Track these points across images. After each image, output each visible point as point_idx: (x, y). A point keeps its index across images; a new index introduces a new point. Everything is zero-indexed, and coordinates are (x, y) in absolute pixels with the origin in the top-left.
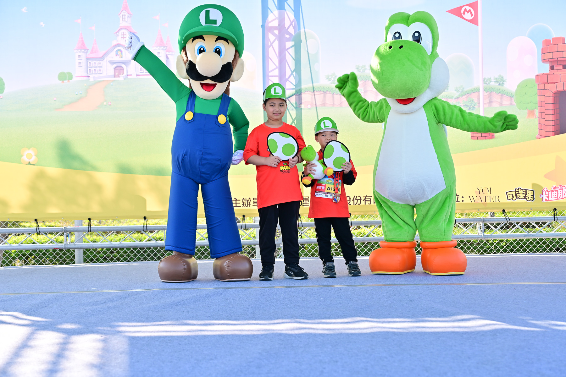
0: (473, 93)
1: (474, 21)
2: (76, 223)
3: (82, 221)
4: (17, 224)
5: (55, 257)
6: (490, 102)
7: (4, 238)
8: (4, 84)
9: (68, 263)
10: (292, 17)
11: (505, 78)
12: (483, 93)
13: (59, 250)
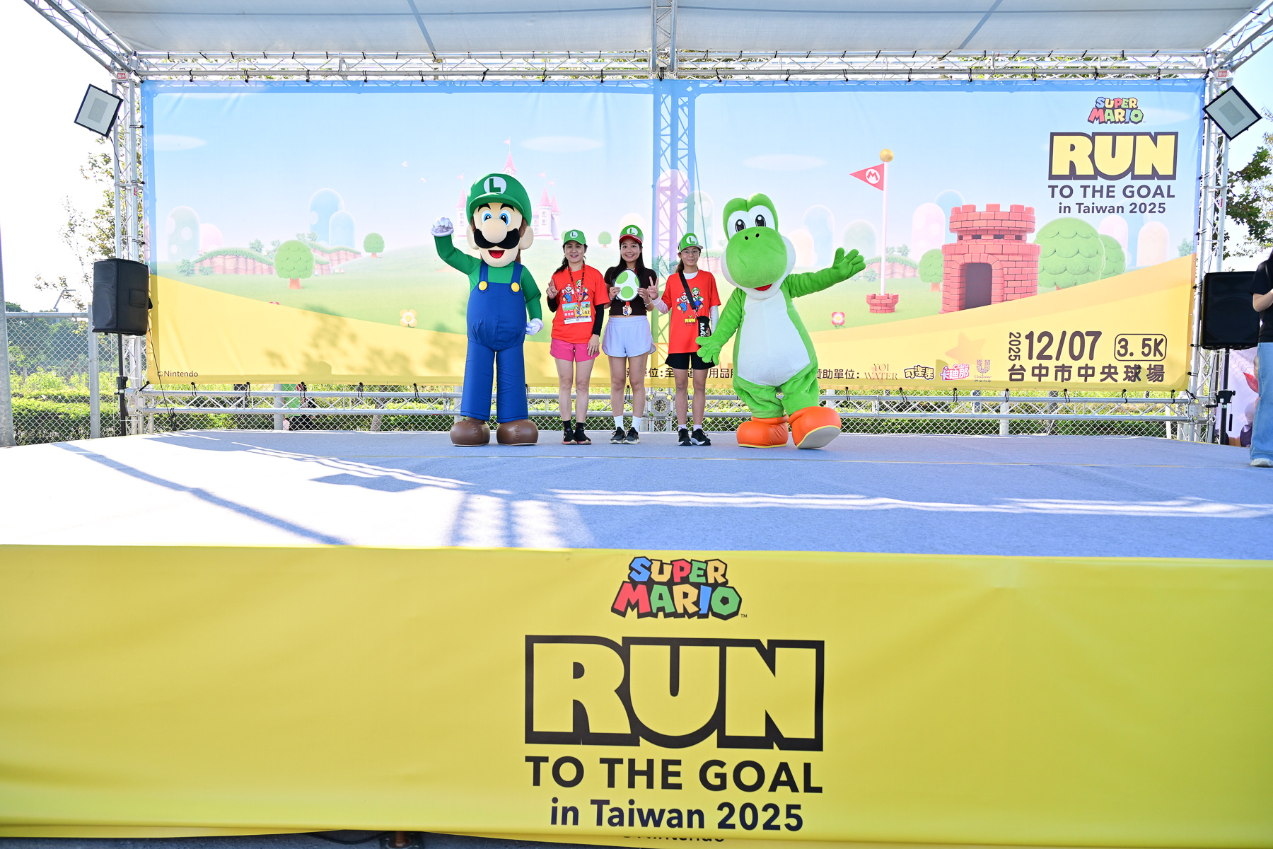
0: (875, 263)
1: (879, 185)
4: (396, 388)
5: (433, 424)
6: (892, 273)
7: (383, 402)
8: (383, 243)
10: (686, 178)
11: (909, 248)
12: (885, 264)
13: (438, 417)
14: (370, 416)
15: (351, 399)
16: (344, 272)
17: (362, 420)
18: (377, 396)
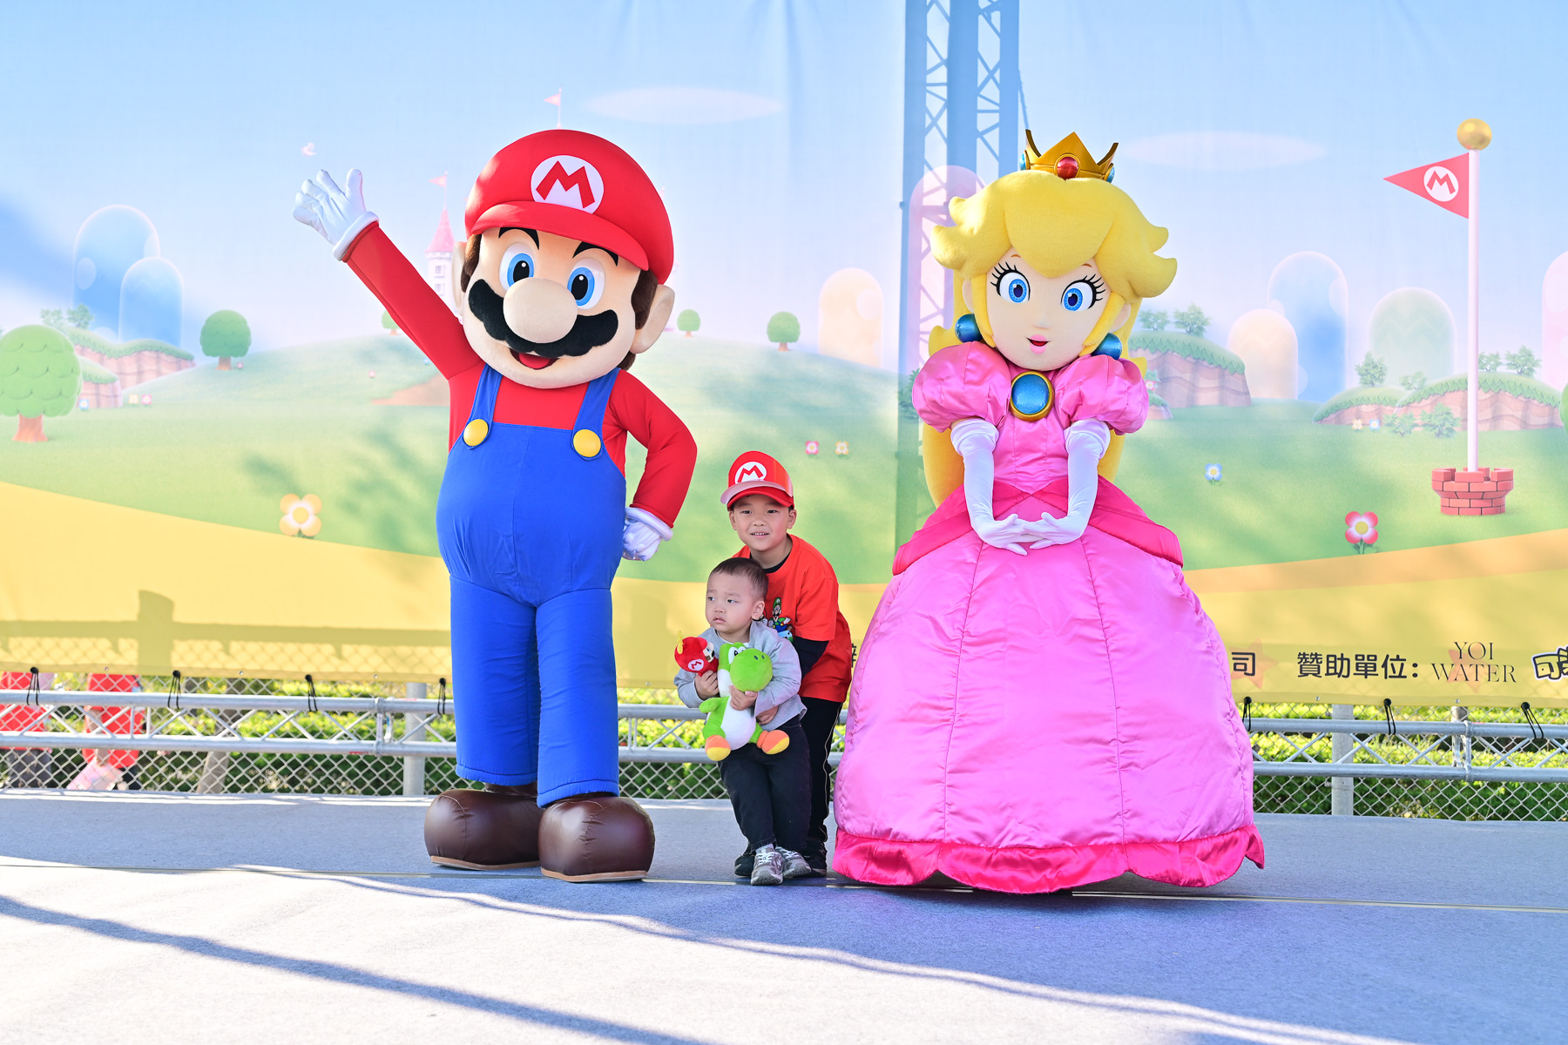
0: (1451, 392)
1: (1459, 206)
2: (411, 691)
3: (425, 685)
4: (264, 686)
5: (352, 775)
6: (1496, 418)
7: (230, 720)
8: (248, 333)
9: (385, 793)
11: (1536, 356)
12: (1477, 395)
13: (364, 758)
14: (198, 754)
15: (152, 711)
16: (150, 403)
17: (178, 763)
18: (214, 705)
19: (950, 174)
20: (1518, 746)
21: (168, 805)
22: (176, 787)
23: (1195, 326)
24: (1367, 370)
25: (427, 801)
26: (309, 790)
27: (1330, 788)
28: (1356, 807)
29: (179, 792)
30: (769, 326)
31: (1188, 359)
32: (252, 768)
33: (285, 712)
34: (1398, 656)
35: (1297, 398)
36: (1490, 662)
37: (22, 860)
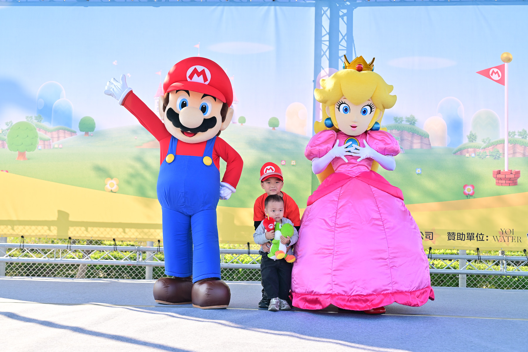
0: (499, 144)
1: (501, 81)
2: (149, 244)
3: (153, 242)
4: (99, 242)
5: (128, 272)
6: (514, 153)
7: (87, 254)
8: (95, 124)
9: (139, 278)
11: (527, 132)
12: (508, 145)
13: (132, 266)
14: (76, 265)
15: (62, 250)
16: (62, 147)
17: (70, 268)
18: (83, 249)
19: (330, 71)
20: (522, 264)
21: (67, 282)
22: (69, 276)
23: (412, 122)
24: (470, 137)
25: (154, 281)
26: (114, 277)
27: (458, 278)
28: (467, 284)
29: (70, 278)
30: (269, 122)
31: (410, 133)
32: (95, 270)
33: (106, 251)
34: (481, 233)
35: (447, 146)
36: (513, 236)
37: (18, 300)
